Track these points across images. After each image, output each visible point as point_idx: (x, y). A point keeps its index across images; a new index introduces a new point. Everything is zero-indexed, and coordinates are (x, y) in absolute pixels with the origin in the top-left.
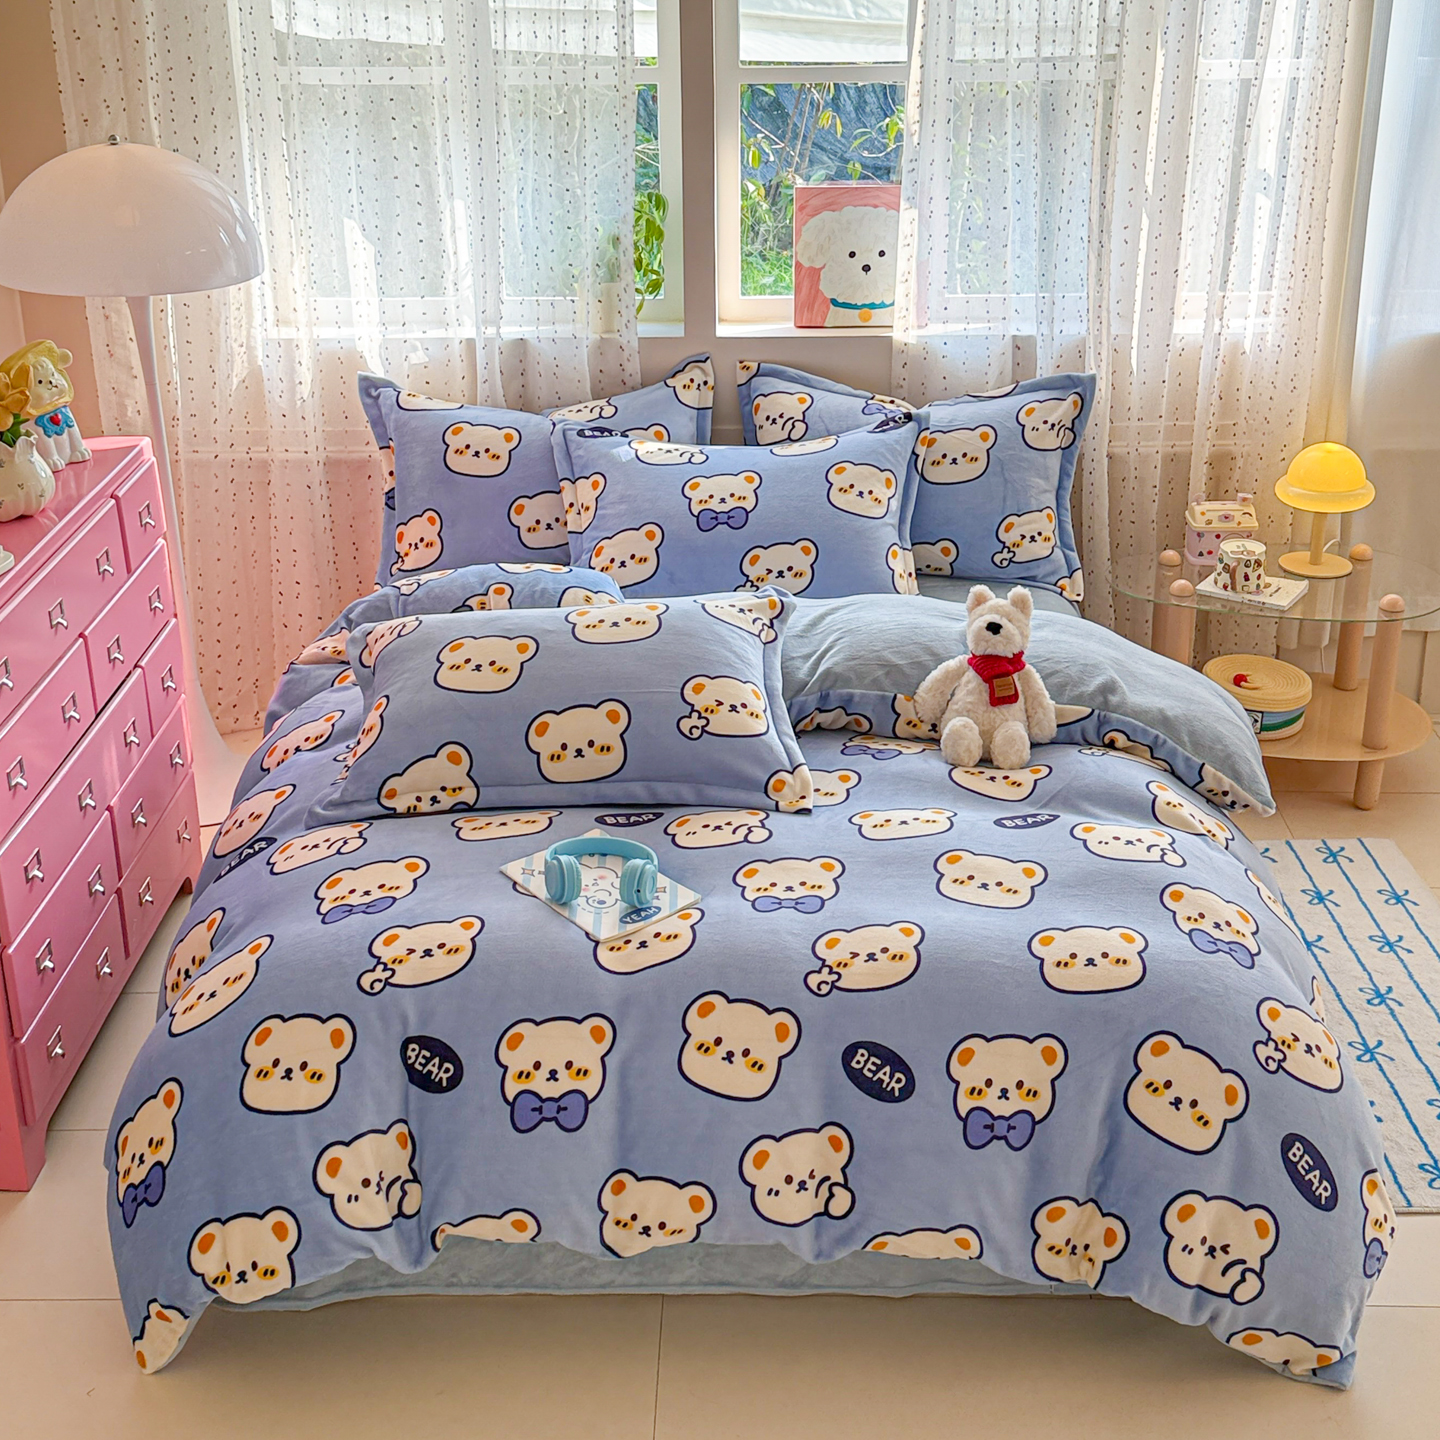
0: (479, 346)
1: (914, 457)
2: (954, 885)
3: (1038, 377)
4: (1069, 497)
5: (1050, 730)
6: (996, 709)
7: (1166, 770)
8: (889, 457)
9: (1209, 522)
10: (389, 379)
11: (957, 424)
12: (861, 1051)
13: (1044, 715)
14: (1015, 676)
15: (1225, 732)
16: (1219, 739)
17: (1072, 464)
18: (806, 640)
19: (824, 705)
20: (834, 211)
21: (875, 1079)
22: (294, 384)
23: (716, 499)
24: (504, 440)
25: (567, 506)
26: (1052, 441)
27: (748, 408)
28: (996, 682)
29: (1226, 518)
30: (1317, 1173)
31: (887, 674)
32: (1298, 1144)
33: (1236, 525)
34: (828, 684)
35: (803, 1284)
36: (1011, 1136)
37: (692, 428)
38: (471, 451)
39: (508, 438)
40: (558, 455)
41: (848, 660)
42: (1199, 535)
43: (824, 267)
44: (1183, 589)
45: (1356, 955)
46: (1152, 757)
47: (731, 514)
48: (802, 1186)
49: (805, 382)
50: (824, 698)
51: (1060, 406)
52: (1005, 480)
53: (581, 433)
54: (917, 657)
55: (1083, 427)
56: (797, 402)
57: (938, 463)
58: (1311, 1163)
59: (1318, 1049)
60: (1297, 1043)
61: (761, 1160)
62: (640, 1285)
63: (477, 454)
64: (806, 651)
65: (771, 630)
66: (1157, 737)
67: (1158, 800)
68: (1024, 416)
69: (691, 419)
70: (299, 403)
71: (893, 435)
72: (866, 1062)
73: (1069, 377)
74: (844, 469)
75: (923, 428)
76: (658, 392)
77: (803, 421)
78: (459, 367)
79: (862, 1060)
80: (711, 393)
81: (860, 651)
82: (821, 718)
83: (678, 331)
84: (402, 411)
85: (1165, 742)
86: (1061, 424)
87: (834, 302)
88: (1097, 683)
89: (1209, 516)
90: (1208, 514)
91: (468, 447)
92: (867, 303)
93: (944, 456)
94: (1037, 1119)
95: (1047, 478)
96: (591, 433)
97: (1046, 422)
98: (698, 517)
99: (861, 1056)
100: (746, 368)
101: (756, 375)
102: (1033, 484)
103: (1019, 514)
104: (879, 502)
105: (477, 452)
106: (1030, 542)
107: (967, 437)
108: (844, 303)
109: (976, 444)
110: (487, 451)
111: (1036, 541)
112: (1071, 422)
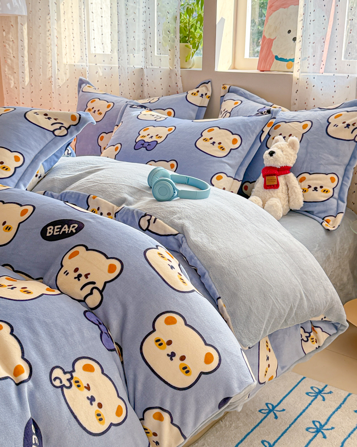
4: (352, 171)
8: (242, 129)
20: (285, 8)
37: (194, 114)
43: (275, 39)
53: (132, 106)
69: (194, 111)
75: (273, 117)
84: (82, 92)
87: (277, 58)
95: (338, 157)
96: (136, 106)
97: (344, 123)
100: (224, 88)
101: (228, 92)
102: (324, 158)
103: (311, 173)
104: (223, 149)
105: (95, 111)
106: (313, 190)
107: (296, 125)
108: (281, 58)
109: (299, 130)
110: (99, 110)
111: (317, 191)
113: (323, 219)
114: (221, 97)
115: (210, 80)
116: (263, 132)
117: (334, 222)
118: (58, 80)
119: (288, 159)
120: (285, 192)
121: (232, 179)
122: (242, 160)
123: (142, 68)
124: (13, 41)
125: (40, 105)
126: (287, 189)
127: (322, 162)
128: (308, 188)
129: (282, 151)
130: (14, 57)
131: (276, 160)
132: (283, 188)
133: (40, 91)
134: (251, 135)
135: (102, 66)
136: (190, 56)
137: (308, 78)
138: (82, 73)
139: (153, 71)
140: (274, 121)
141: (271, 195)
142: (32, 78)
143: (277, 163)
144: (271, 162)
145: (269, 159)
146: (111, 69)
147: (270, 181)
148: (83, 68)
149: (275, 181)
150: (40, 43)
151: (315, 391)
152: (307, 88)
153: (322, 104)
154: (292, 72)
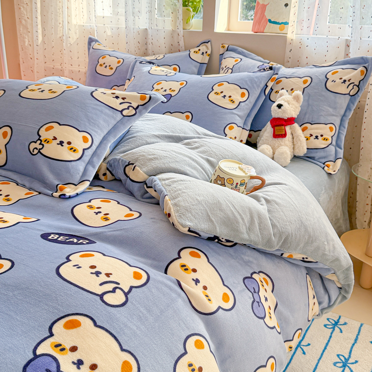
4: (348, 121)
8: (249, 84)
37: (196, 70)
43: (268, 4)
53: (141, 62)
55: (364, 85)
73: (363, 58)
75: (275, 73)
76: (185, 53)
84: (93, 49)
87: (270, 21)
95: (336, 109)
97: (341, 79)
100: (223, 47)
101: (227, 50)
102: (324, 110)
104: (233, 102)
105: (106, 66)
106: (315, 139)
107: (297, 81)
108: (274, 21)
109: (300, 85)
110: (110, 66)
111: (318, 139)
112: (359, 82)
113: (324, 164)
114: (220, 55)
115: (210, 40)
116: (267, 86)
117: (334, 166)
118: (69, 38)
119: (293, 111)
120: (291, 140)
121: (241, 129)
122: (249, 111)
123: (146, 29)
124: (27, 4)
125: (53, 61)
126: (292, 137)
127: (322, 113)
128: (310, 136)
129: (289, 104)
130: (28, 18)
131: (284, 112)
132: (289, 137)
133: (53, 48)
134: (256, 89)
135: (110, 27)
136: (190, 18)
137: (301, 39)
138: (90, 32)
139: (158, 31)
140: (276, 76)
141: (279, 143)
142: (45, 36)
143: (285, 115)
144: (279, 114)
145: (278, 111)
146: (118, 29)
147: (278, 131)
148: (91, 28)
149: (283, 131)
150: (52, 6)
151: (331, 323)
152: (300, 48)
153: (315, 62)
154: (287, 34)
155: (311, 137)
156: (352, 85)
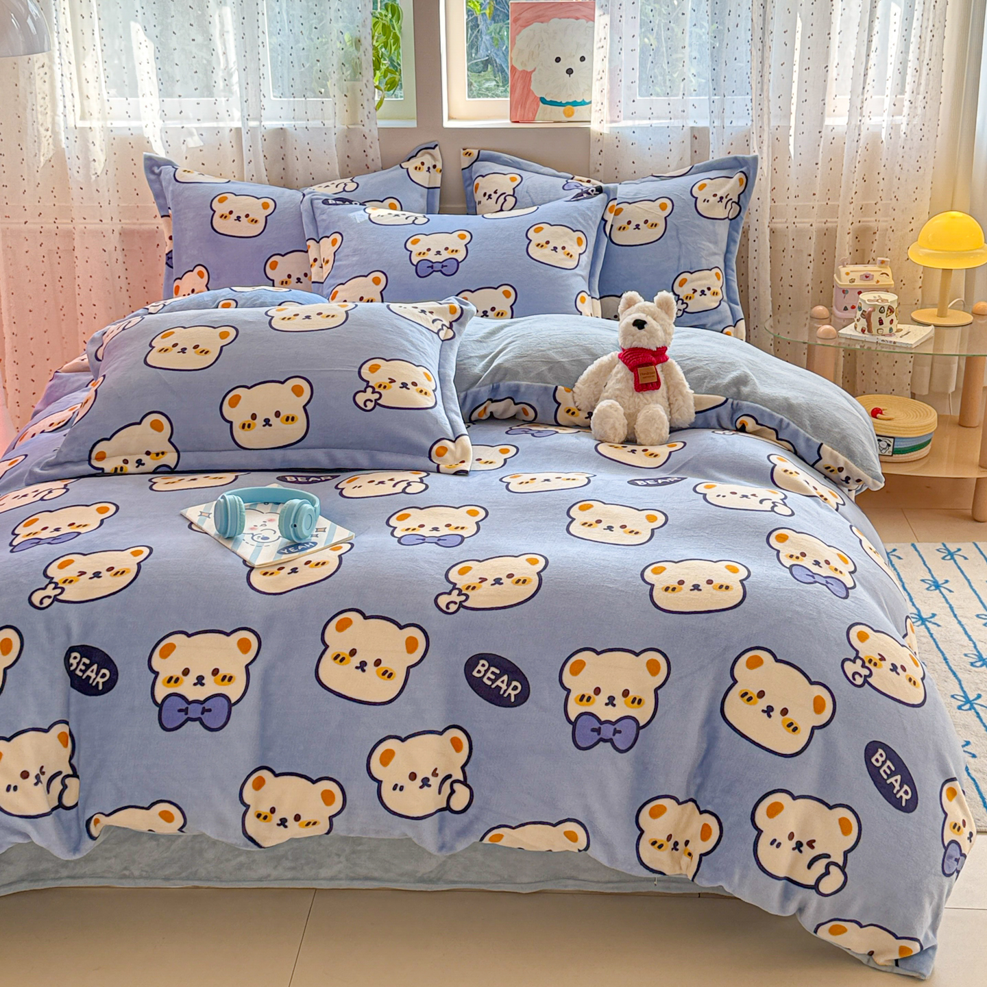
0: (244, 132)
1: (604, 222)
2: (583, 527)
3: (711, 159)
4: (734, 260)
5: (688, 414)
6: (640, 395)
7: (789, 450)
8: (582, 221)
9: (852, 281)
10: (169, 159)
11: (641, 197)
12: (482, 662)
13: (684, 401)
14: (659, 367)
15: (843, 419)
16: (836, 424)
17: (738, 233)
18: (484, 344)
19: (495, 396)
20: (542, 22)
21: (493, 686)
22: (88, 162)
23: (433, 251)
24: (261, 207)
25: (311, 261)
26: (720, 211)
27: (470, 188)
28: (640, 370)
29: (867, 277)
30: (899, 777)
31: (550, 369)
32: (880, 751)
33: (875, 283)
34: (497, 378)
35: (439, 879)
36: (617, 738)
37: (423, 203)
38: (234, 216)
39: (265, 206)
40: (306, 219)
41: (517, 357)
42: (844, 291)
43: (534, 70)
44: (828, 332)
45: (964, 629)
46: (778, 439)
47: (444, 264)
48: (425, 782)
49: (517, 166)
50: (495, 389)
51: (728, 182)
52: (680, 242)
53: (325, 202)
54: (577, 356)
55: (747, 201)
56: (509, 181)
57: (624, 228)
58: (893, 768)
59: (904, 669)
60: (883, 662)
61: (387, 758)
62: (293, 879)
63: (238, 218)
64: (483, 352)
65: (450, 330)
66: (781, 421)
67: (776, 467)
68: (698, 190)
69: (422, 196)
70: (94, 177)
71: (585, 203)
72: (486, 671)
73: (736, 159)
74: (542, 229)
75: (611, 198)
76: (395, 173)
77: (513, 196)
78: (229, 152)
79: (483, 669)
80: (439, 175)
81: (528, 351)
82: (493, 407)
83: (413, 124)
84: (177, 183)
85: (788, 424)
86: (729, 198)
87: (543, 100)
88: (732, 376)
89: (852, 276)
90: (851, 274)
91: (231, 212)
92: (570, 101)
93: (629, 223)
94: (641, 724)
95: (716, 243)
96: (334, 202)
97: (715, 195)
98: (416, 266)
99: (482, 666)
100: (468, 154)
101: (478, 160)
102: (703, 247)
103: (692, 271)
104: (571, 256)
106: (700, 295)
107: (648, 206)
108: (551, 101)
109: (656, 213)
110: (247, 216)
111: (705, 295)
112: (737, 196)
114: (463, 169)
115: (437, 143)
116: (606, 221)
117: (736, 333)
118: (93, 162)
121: (591, 298)
125: (39, 216)
127: (702, 254)
128: (694, 293)
137: (618, 131)
146: (216, 135)
148: (132, 134)
152: (618, 147)
155: (696, 293)
156: (730, 202)
